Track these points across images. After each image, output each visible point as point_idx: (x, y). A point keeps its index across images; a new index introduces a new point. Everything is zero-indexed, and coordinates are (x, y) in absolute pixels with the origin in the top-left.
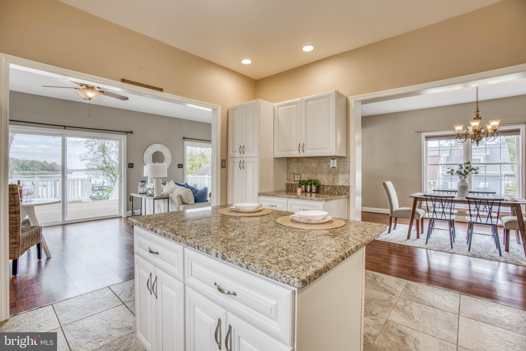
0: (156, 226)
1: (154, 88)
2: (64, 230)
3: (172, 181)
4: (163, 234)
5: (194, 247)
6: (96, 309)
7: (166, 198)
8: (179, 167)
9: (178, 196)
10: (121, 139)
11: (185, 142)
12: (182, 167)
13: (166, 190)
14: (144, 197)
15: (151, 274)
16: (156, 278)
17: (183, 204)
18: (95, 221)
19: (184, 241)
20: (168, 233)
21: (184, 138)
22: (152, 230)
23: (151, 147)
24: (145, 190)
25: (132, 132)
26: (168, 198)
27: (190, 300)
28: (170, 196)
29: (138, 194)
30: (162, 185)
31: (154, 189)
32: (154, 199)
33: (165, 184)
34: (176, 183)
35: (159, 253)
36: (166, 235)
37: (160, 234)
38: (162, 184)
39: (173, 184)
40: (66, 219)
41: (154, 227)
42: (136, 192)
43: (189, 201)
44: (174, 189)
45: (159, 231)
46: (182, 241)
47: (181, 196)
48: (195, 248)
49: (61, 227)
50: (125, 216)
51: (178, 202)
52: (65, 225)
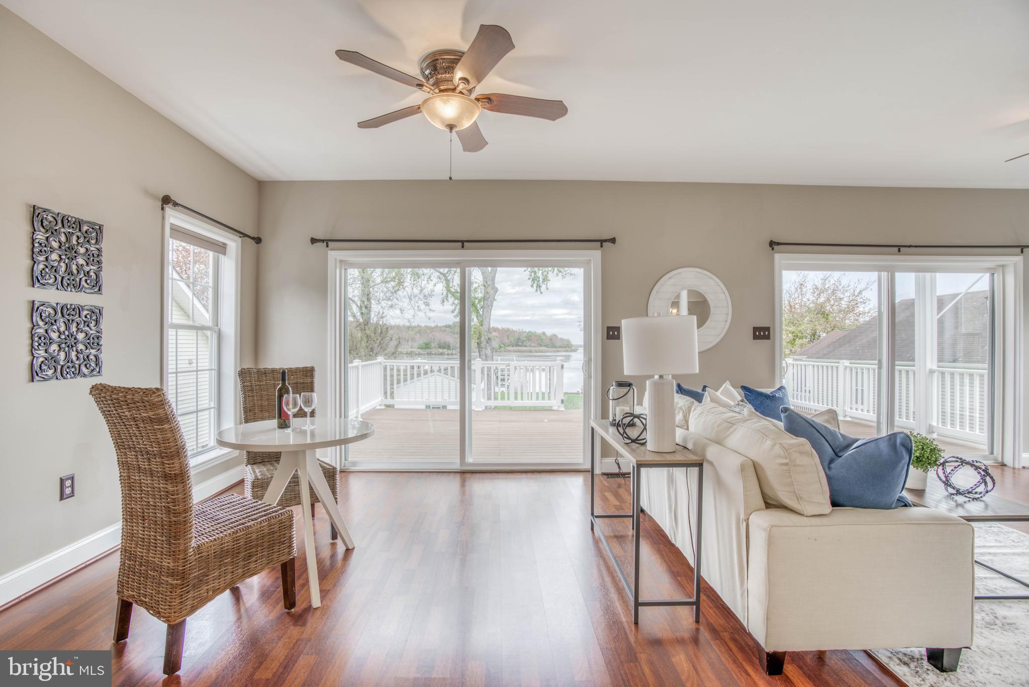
2: (463, 484)
3: (727, 385)
7: (695, 462)
8: (755, 337)
9: (743, 468)
10: (588, 262)
11: (777, 257)
12: (767, 337)
13: (698, 422)
17: (769, 507)
21: (772, 244)
23: (670, 278)
25: (613, 241)
26: (700, 465)
32: (639, 465)
40: (470, 459)
43: (799, 498)
47: (757, 469)
49: (458, 476)
50: (600, 473)
51: (745, 495)
52: (465, 474)
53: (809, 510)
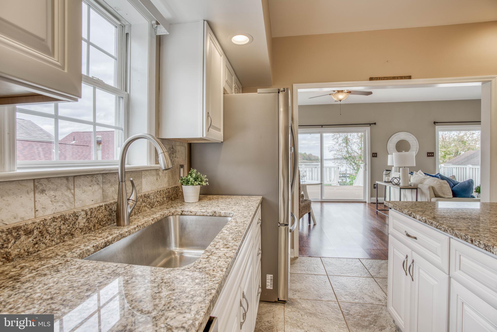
0: (414, 212)
1: (401, 78)
2: (321, 205)
3: (420, 171)
4: (423, 221)
5: (466, 240)
6: (350, 273)
7: (415, 188)
8: (428, 156)
9: (429, 188)
10: (364, 131)
11: (437, 127)
12: (433, 156)
13: (413, 180)
14: (388, 186)
15: (407, 257)
16: (413, 261)
17: (436, 197)
18: (344, 203)
19: (452, 231)
20: (430, 220)
21: (435, 123)
22: (410, 216)
23: (395, 136)
24: (390, 179)
25: (375, 124)
26: (417, 189)
27: (457, 295)
28: (419, 186)
29: (383, 182)
30: (409, 175)
31: (400, 179)
32: (401, 189)
33: (412, 173)
34: (425, 174)
35: (417, 238)
36: (427, 222)
37: (419, 220)
38: (409, 173)
39: (422, 174)
41: (413, 213)
42: (381, 180)
43: (444, 194)
44: (425, 179)
45: (418, 217)
46: (448, 231)
47: (433, 188)
48: (467, 242)
49: (320, 203)
50: (370, 202)
51: (430, 194)
52: (322, 202)
53: (447, 197)
